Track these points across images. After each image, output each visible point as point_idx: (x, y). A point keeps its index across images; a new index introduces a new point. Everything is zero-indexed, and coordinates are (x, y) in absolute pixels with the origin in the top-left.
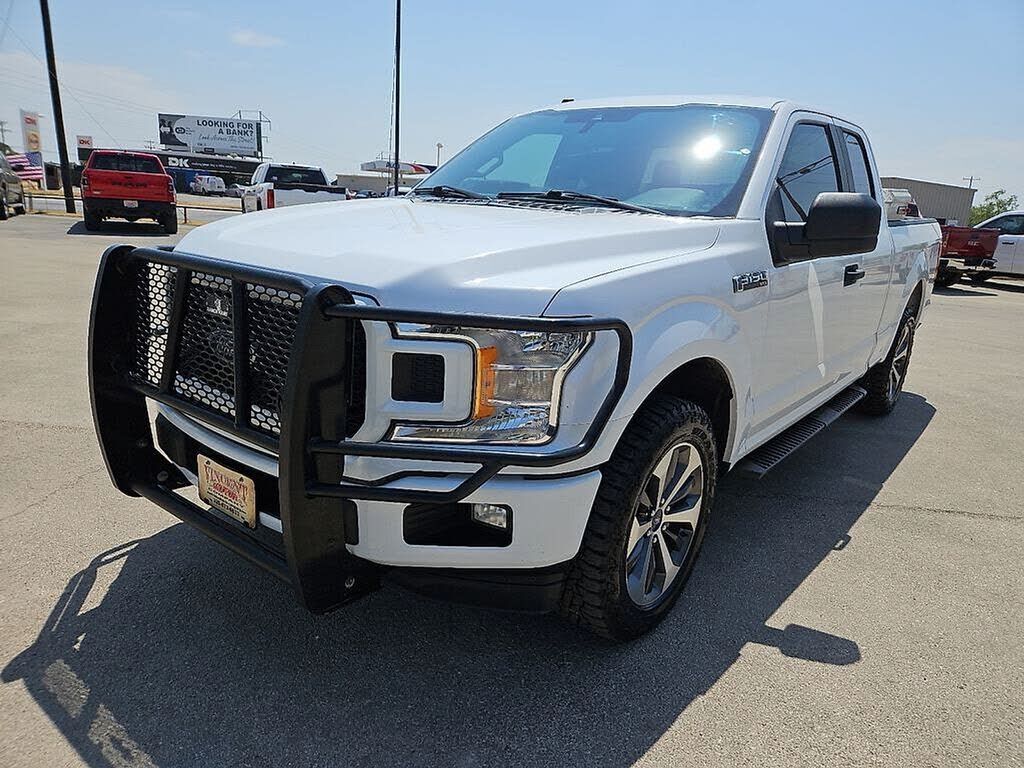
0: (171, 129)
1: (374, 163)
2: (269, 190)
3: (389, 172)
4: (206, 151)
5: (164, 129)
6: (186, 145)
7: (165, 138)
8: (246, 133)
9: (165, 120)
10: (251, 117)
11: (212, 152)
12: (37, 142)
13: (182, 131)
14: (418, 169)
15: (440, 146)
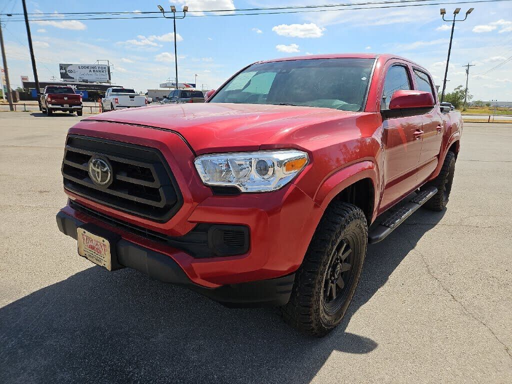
0: (66, 72)
1: (166, 84)
3: (173, 87)
4: (84, 81)
5: (62, 71)
6: (73, 78)
7: (63, 76)
8: (103, 71)
9: (63, 67)
10: (104, 63)
11: (87, 81)
13: (71, 71)
14: (187, 86)
15: (196, 75)
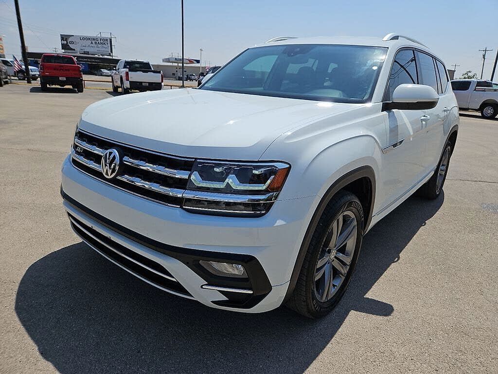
0: (67, 42)
1: (169, 59)
2: (126, 72)
4: (85, 53)
5: (63, 42)
6: (74, 50)
7: (65, 47)
8: (104, 44)
9: (64, 38)
10: (106, 35)
11: (88, 53)
12: (2, 49)
13: (72, 43)
14: (191, 61)
15: (201, 50)
